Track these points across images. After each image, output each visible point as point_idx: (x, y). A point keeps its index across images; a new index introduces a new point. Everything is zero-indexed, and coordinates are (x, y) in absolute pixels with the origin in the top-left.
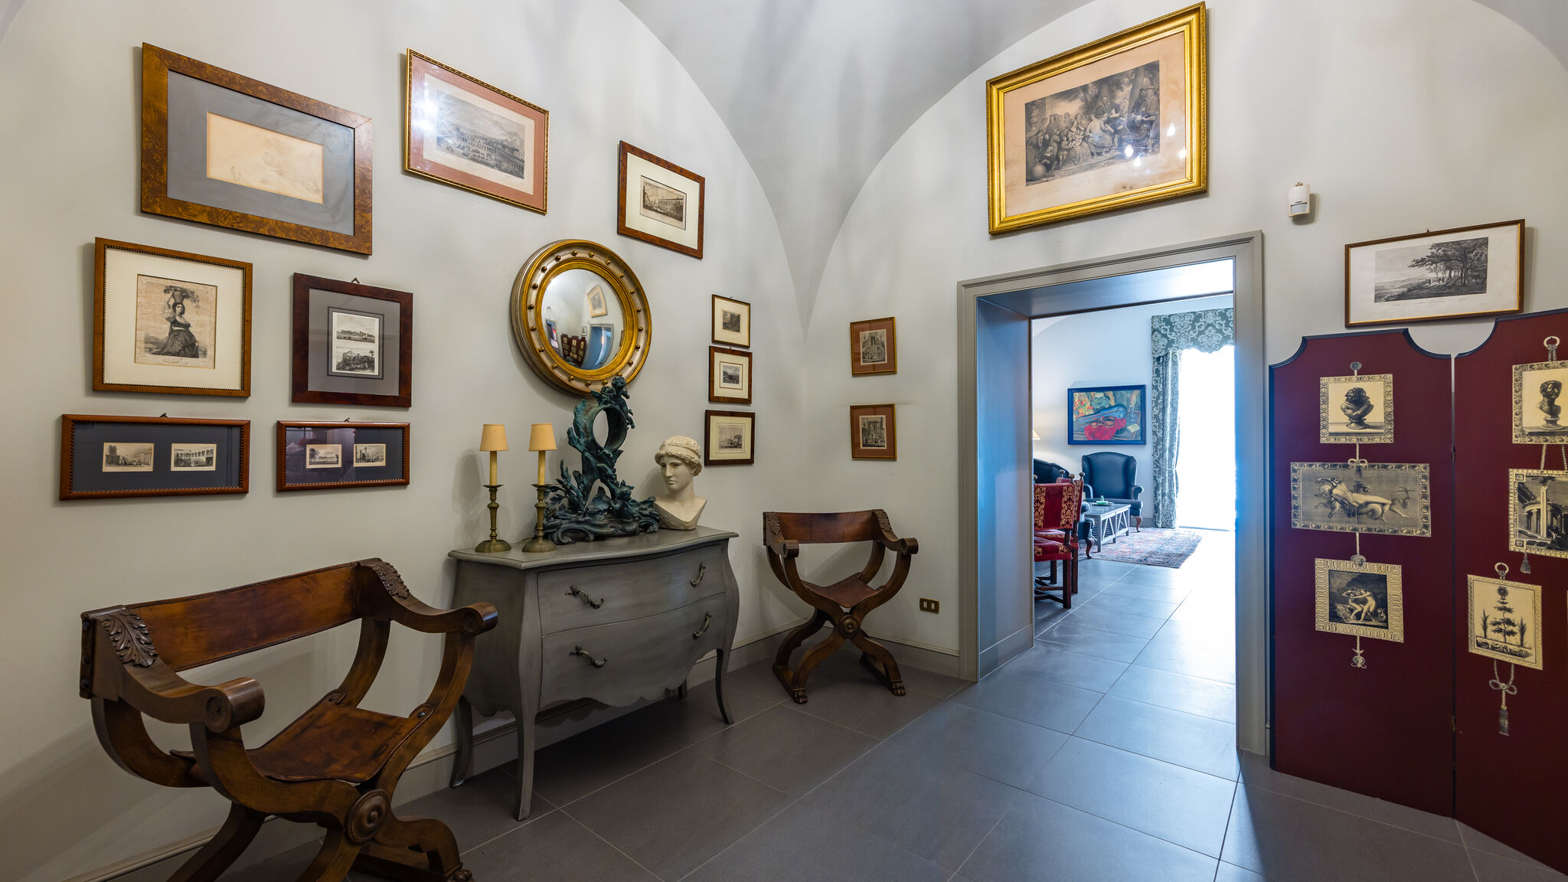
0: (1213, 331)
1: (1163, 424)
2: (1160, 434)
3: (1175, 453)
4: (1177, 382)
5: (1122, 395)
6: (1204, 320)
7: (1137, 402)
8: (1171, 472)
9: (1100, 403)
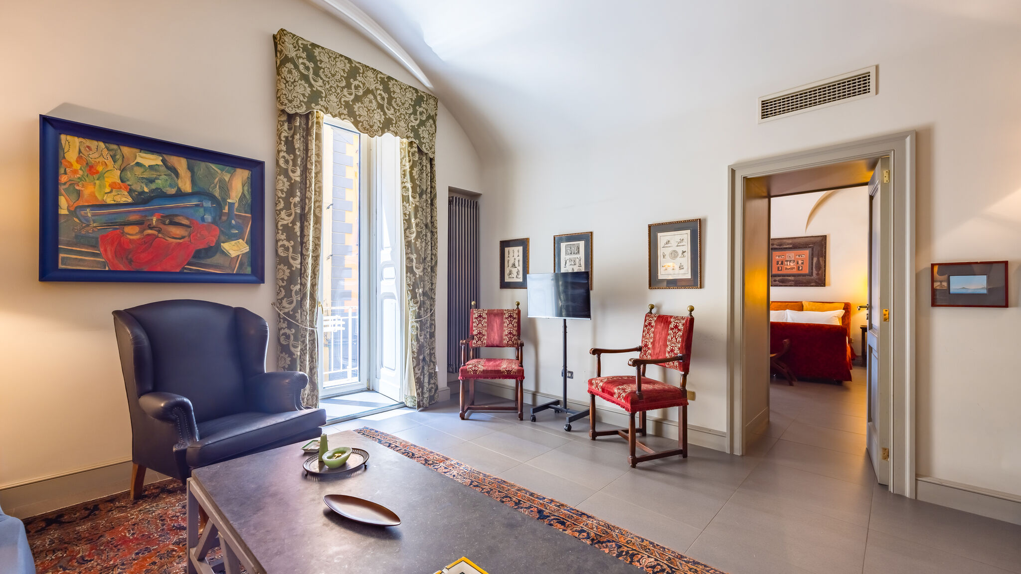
0: (373, 103)
2: (296, 263)
5: (211, 175)
6: (362, 79)
9: (151, 181)
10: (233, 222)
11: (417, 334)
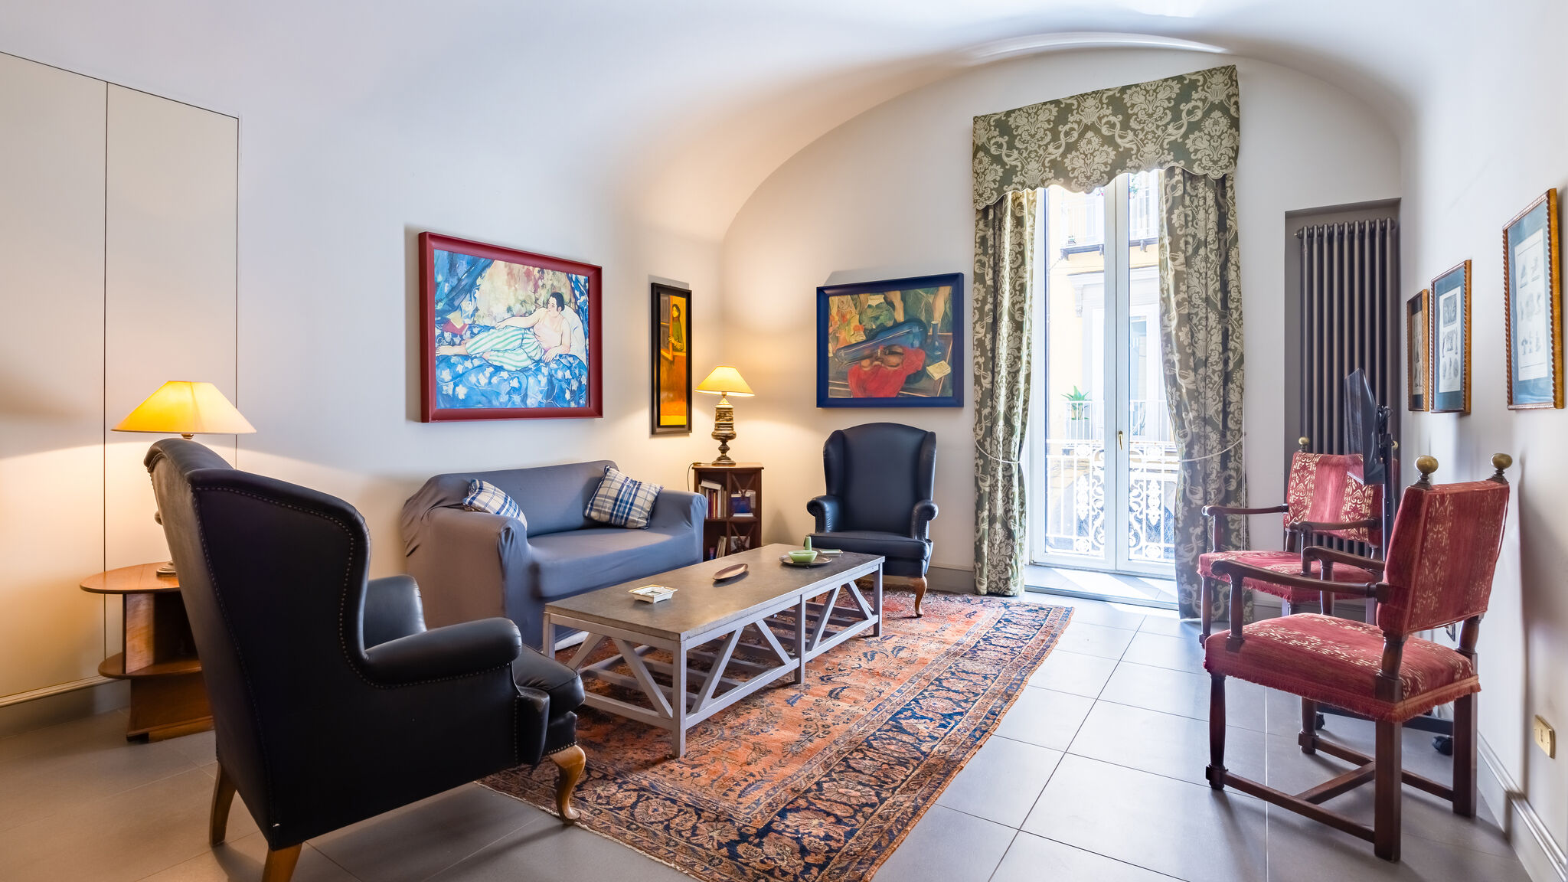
0: (1096, 141)
1: (993, 358)
2: (986, 383)
3: (1017, 424)
4: (1023, 263)
5: (918, 300)
6: (1076, 117)
7: (945, 312)
8: (1008, 468)
9: (877, 318)
10: (937, 343)
11: (1185, 490)
